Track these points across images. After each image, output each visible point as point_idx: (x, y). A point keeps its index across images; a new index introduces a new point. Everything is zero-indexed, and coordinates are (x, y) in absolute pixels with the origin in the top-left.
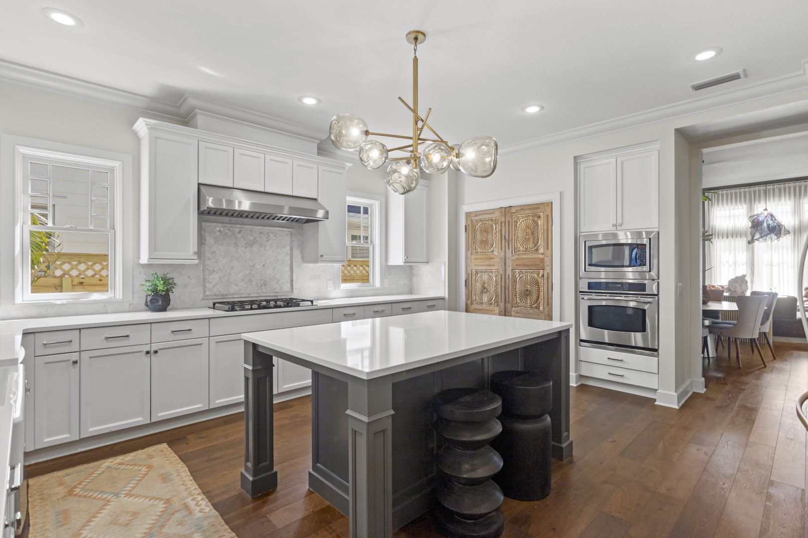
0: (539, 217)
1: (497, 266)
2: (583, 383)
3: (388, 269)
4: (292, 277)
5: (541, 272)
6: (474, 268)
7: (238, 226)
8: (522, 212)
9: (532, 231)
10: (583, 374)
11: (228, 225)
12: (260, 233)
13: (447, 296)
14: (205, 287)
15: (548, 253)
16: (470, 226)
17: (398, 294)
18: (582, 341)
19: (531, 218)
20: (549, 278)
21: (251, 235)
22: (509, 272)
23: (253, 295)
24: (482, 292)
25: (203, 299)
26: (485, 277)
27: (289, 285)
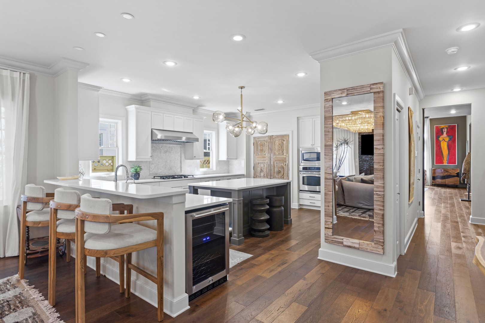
0: (284, 140)
1: (267, 160)
2: (301, 207)
3: (219, 162)
4: (181, 166)
5: (285, 163)
6: (257, 162)
7: (161, 144)
8: (277, 138)
9: (281, 146)
10: (301, 204)
11: (158, 144)
12: (169, 147)
13: (245, 174)
14: (150, 170)
15: (287, 155)
16: (255, 143)
17: (223, 173)
18: (300, 190)
19: (281, 141)
20: (288, 166)
21: (166, 148)
22: (272, 163)
23: (167, 174)
24: (261, 172)
25: (149, 175)
26: (262, 165)
27: (180, 169)
